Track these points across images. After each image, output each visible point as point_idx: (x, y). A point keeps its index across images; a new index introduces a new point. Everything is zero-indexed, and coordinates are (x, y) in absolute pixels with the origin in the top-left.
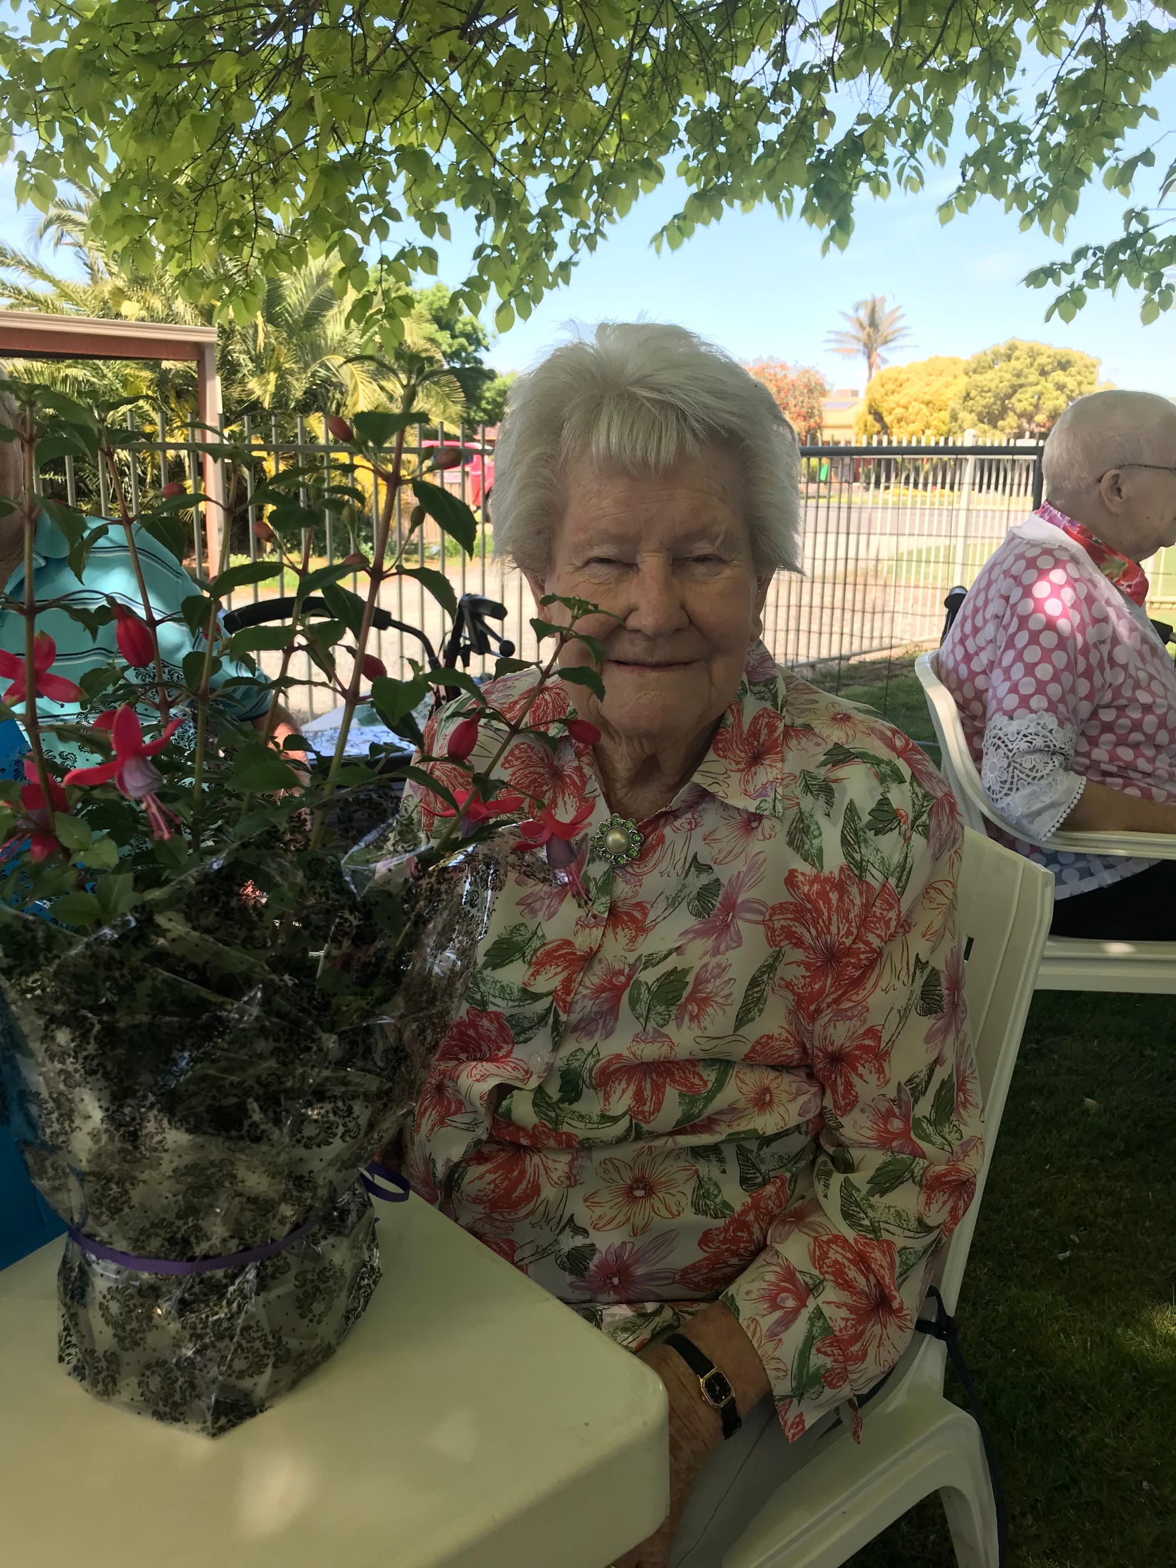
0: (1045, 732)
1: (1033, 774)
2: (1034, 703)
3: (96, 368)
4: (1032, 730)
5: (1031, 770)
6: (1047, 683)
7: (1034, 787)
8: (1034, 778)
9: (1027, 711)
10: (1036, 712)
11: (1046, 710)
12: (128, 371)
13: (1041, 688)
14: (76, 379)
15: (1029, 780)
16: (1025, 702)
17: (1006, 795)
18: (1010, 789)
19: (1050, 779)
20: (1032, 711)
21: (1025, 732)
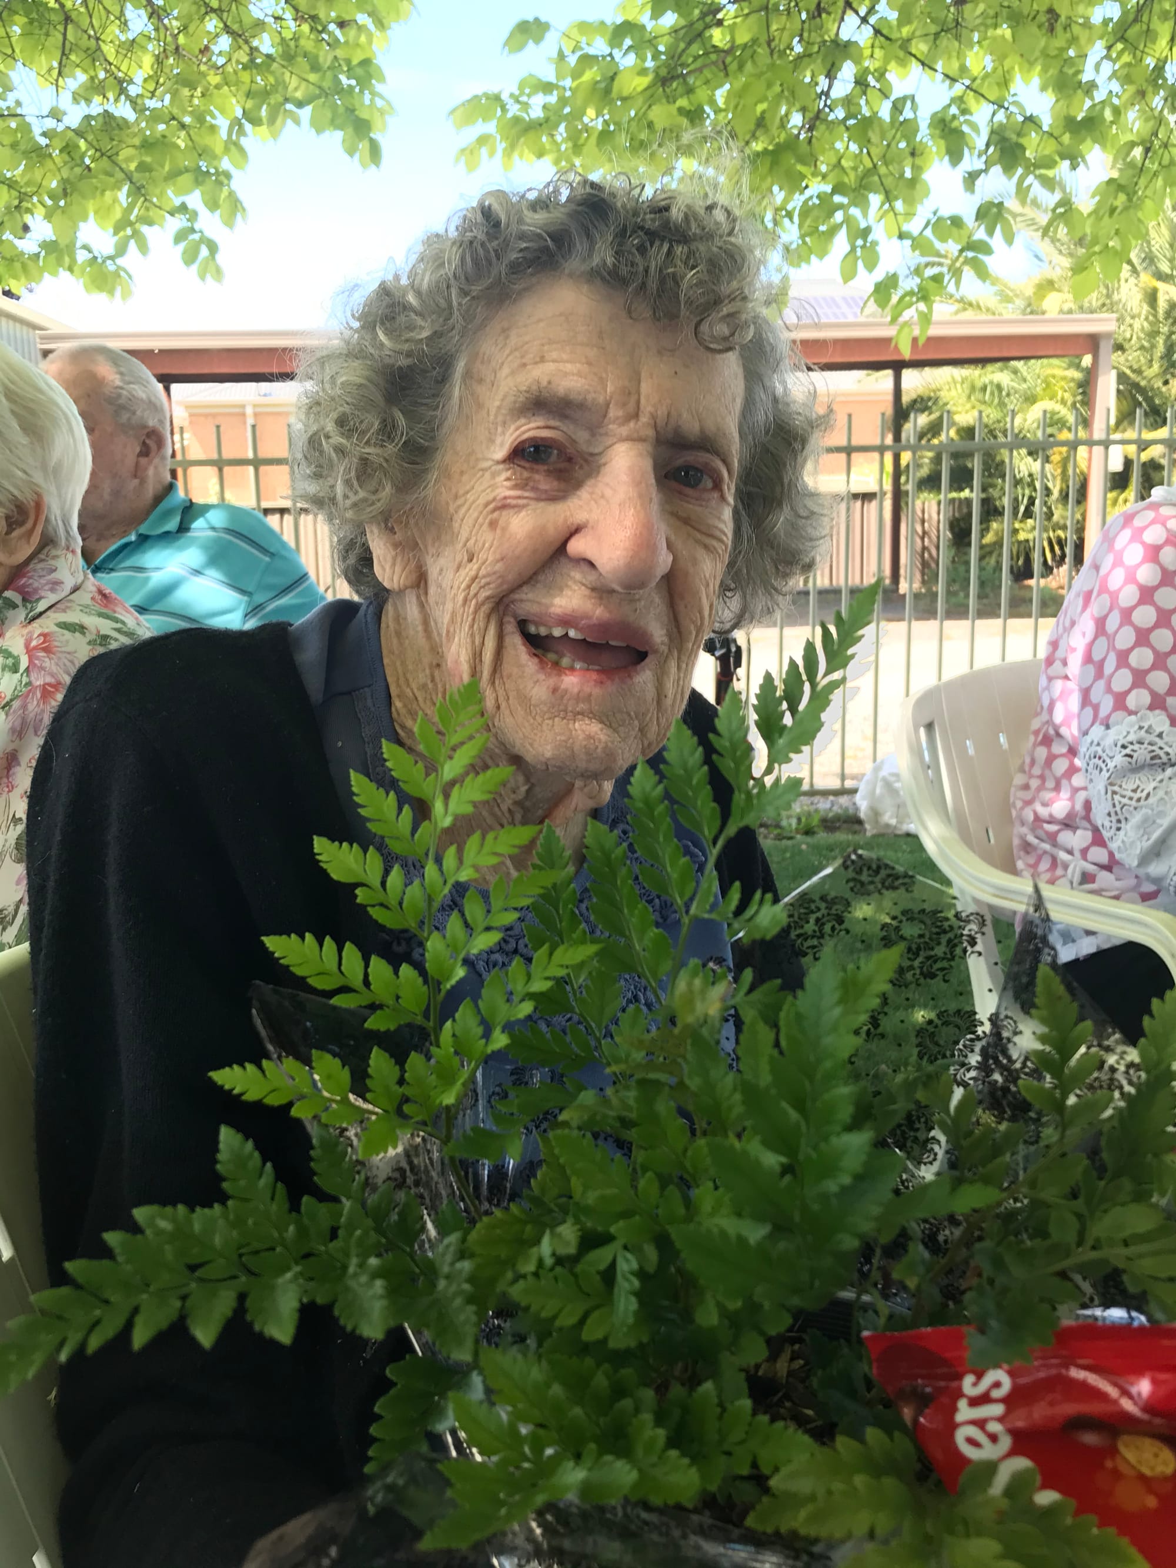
0: (1153, 738)
1: (1138, 795)
2: (1131, 701)
3: (1015, 372)
4: (1132, 737)
5: (1134, 791)
6: (1147, 672)
7: (1144, 811)
8: (1139, 800)
9: (1124, 714)
10: (1135, 713)
11: (1151, 708)
12: (1050, 371)
13: (1139, 678)
14: (999, 387)
15: (1133, 803)
16: (1120, 702)
17: (1119, 829)
18: (1119, 821)
19: (1161, 793)
20: (1131, 713)
21: (1125, 742)
